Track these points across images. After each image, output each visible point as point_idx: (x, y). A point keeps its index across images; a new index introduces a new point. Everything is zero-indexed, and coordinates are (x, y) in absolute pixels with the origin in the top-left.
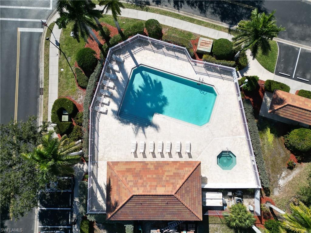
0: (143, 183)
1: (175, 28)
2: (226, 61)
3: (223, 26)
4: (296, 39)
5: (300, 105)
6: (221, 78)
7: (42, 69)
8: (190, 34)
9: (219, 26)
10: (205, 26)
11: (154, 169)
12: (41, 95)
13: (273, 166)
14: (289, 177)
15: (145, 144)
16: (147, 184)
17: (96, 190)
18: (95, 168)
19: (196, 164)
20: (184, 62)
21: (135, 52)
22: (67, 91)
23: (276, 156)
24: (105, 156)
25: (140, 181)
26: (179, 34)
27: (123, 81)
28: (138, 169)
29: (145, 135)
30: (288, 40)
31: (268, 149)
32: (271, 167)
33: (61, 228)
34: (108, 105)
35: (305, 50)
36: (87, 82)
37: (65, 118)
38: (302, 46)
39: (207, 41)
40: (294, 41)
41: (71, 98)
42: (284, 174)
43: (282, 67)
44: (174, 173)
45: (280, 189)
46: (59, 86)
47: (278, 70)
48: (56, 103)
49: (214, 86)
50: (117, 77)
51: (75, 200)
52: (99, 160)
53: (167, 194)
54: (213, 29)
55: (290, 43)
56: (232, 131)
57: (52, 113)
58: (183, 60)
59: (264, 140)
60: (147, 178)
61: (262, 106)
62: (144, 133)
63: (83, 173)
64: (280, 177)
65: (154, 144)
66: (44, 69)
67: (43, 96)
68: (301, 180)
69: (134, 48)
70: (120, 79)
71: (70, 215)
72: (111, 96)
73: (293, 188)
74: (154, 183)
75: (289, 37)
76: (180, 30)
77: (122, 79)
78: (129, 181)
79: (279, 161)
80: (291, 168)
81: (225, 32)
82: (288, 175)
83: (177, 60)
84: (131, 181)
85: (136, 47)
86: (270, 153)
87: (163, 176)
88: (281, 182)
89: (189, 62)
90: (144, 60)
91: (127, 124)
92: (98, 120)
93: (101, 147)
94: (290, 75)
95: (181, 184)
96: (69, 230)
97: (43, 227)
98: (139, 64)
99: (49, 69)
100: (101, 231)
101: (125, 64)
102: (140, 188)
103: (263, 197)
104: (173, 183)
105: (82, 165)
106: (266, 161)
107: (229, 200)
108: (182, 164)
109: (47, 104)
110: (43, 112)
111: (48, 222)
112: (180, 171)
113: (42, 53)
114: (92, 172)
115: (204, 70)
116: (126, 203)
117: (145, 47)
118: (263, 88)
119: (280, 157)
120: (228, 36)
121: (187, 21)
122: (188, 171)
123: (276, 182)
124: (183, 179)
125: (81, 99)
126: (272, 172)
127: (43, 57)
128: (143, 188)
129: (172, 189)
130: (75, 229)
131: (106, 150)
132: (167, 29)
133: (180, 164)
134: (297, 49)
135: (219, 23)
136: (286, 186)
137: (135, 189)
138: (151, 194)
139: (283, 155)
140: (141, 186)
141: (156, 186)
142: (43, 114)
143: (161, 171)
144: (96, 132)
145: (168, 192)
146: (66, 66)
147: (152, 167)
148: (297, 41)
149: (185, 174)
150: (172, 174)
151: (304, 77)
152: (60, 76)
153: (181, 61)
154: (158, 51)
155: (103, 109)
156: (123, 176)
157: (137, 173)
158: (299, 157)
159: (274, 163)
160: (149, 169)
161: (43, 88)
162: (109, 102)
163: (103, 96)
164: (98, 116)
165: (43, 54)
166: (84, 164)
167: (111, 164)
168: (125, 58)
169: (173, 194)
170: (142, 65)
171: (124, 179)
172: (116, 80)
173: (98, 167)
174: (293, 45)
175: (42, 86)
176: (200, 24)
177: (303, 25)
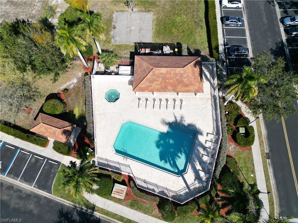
0: (176, 76)
1: (145, 214)
2: (103, 173)
3: (99, 214)
4: (34, 196)
5: (50, 129)
6: (108, 161)
7: (272, 177)
8: (132, 206)
9: (103, 214)
10: (116, 214)
11: (168, 86)
12: (268, 153)
13: (78, 92)
14: (69, 84)
15: (174, 108)
16: (173, 76)
17: (210, 78)
18: (213, 93)
19: (137, 89)
20: (139, 177)
21: (184, 189)
22: (244, 155)
23: (74, 98)
24: (205, 101)
25: (178, 77)
26: (142, 206)
27: (195, 161)
28: (180, 86)
29: (174, 115)
30: (42, 196)
31: (80, 103)
32: (80, 91)
33: (234, 56)
34: (206, 141)
35: (29, 185)
36: (227, 161)
37: (242, 130)
38: (31, 189)
39: (117, 195)
40: (36, 195)
41: (240, 148)
42: (72, 86)
43: (53, 169)
44: (153, 83)
45: (77, 76)
46: (252, 160)
47: (57, 166)
48: (252, 142)
49: (115, 154)
50: (200, 165)
51: (226, 73)
52: (211, 98)
53: (159, 68)
54: (109, 211)
55: (41, 193)
56: (105, 116)
57: (254, 134)
58: (140, 179)
59: (81, 109)
60: (173, 79)
61: (78, 136)
62: (175, 117)
63: (222, 90)
64: (75, 84)
65: (167, 108)
66: (269, 177)
67: (266, 152)
68: (61, 82)
69: (186, 194)
70: (198, 163)
71: (228, 64)
72: (204, 148)
73: (68, 77)
74: (168, 76)
75: (40, 199)
76: (141, 212)
77: (196, 163)
78: (186, 78)
79: (73, 95)
80: (66, 90)
81: (98, 207)
82: (69, 86)
83: (146, 180)
84: (185, 78)
85: (184, 195)
86: (79, 100)
87: (161, 81)
88: (75, 81)
89: (134, 177)
90: (176, 181)
91: (190, 124)
92: (214, 129)
93: (210, 108)
94: (49, 161)
95: (149, 75)
96: (227, 55)
97: (247, 58)
98: (181, 177)
99: (265, 176)
100: (205, 54)
101: (194, 178)
102: (178, 72)
103: (90, 72)
104: (155, 75)
105: (223, 96)
106: (83, 94)
107: (114, 71)
108: (147, 90)
109: (260, 144)
110: (263, 138)
111: (244, 61)
112: (148, 84)
113: (275, 194)
114: (215, 91)
115: (122, 168)
116: (188, 64)
117: (175, 194)
118: (74, 150)
119: (72, 98)
120: (96, 203)
121: (133, 222)
122: (143, 84)
123: (79, 81)
124: (147, 79)
125: (231, 147)
126: (80, 87)
127: (272, 189)
128: (176, 72)
129: (155, 72)
130: (223, 56)
131: (205, 105)
132: (153, 212)
133: (148, 90)
134: (36, 186)
135: (102, 217)
136: (72, 78)
137: (182, 72)
138: (171, 68)
139: (70, 98)
140: (177, 74)
141: (166, 74)
142: (262, 136)
143: (163, 84)
144: (215, 119)
145: (158, 70)
146: (249, 179)
147: (170, 88)
148: (34, 194)
149: (145, 82)
150: (155, 82)
151: (37, 159)
152: (254, 169)
153: (142, 178)
154: (163, 190)
155: (211, 137)
156: (191, 81)
157: (181, 83)
158: (59, 96)
159: (77, 94)
160: (171, 87)
161: (267, 159)
162: (206, 143)
163: (212, 148)
164: (215, 132)
165: (273, 192)
166: (222, 96)
167: (200, 91)
168: (194, 184)
169: (155, 68)
170: (178, 176)
171: (190, 79)
172: (202, 162)
173: (211, 94)
174: (38, 190)
175: (269, 161)
176: (121, 217)
177: (25, 210)
